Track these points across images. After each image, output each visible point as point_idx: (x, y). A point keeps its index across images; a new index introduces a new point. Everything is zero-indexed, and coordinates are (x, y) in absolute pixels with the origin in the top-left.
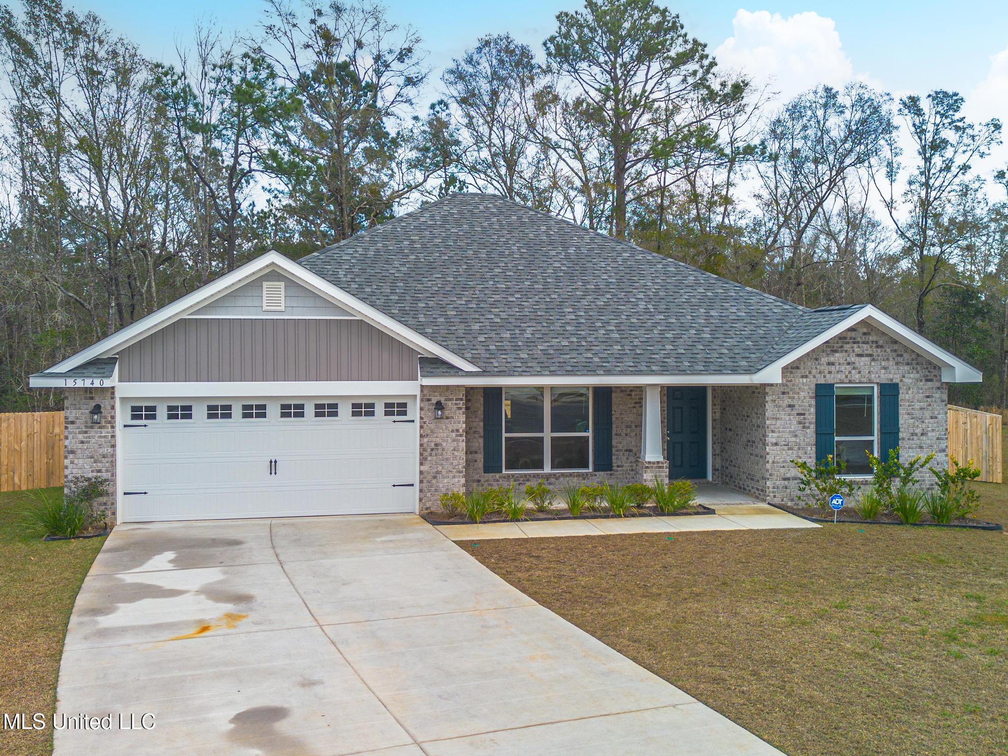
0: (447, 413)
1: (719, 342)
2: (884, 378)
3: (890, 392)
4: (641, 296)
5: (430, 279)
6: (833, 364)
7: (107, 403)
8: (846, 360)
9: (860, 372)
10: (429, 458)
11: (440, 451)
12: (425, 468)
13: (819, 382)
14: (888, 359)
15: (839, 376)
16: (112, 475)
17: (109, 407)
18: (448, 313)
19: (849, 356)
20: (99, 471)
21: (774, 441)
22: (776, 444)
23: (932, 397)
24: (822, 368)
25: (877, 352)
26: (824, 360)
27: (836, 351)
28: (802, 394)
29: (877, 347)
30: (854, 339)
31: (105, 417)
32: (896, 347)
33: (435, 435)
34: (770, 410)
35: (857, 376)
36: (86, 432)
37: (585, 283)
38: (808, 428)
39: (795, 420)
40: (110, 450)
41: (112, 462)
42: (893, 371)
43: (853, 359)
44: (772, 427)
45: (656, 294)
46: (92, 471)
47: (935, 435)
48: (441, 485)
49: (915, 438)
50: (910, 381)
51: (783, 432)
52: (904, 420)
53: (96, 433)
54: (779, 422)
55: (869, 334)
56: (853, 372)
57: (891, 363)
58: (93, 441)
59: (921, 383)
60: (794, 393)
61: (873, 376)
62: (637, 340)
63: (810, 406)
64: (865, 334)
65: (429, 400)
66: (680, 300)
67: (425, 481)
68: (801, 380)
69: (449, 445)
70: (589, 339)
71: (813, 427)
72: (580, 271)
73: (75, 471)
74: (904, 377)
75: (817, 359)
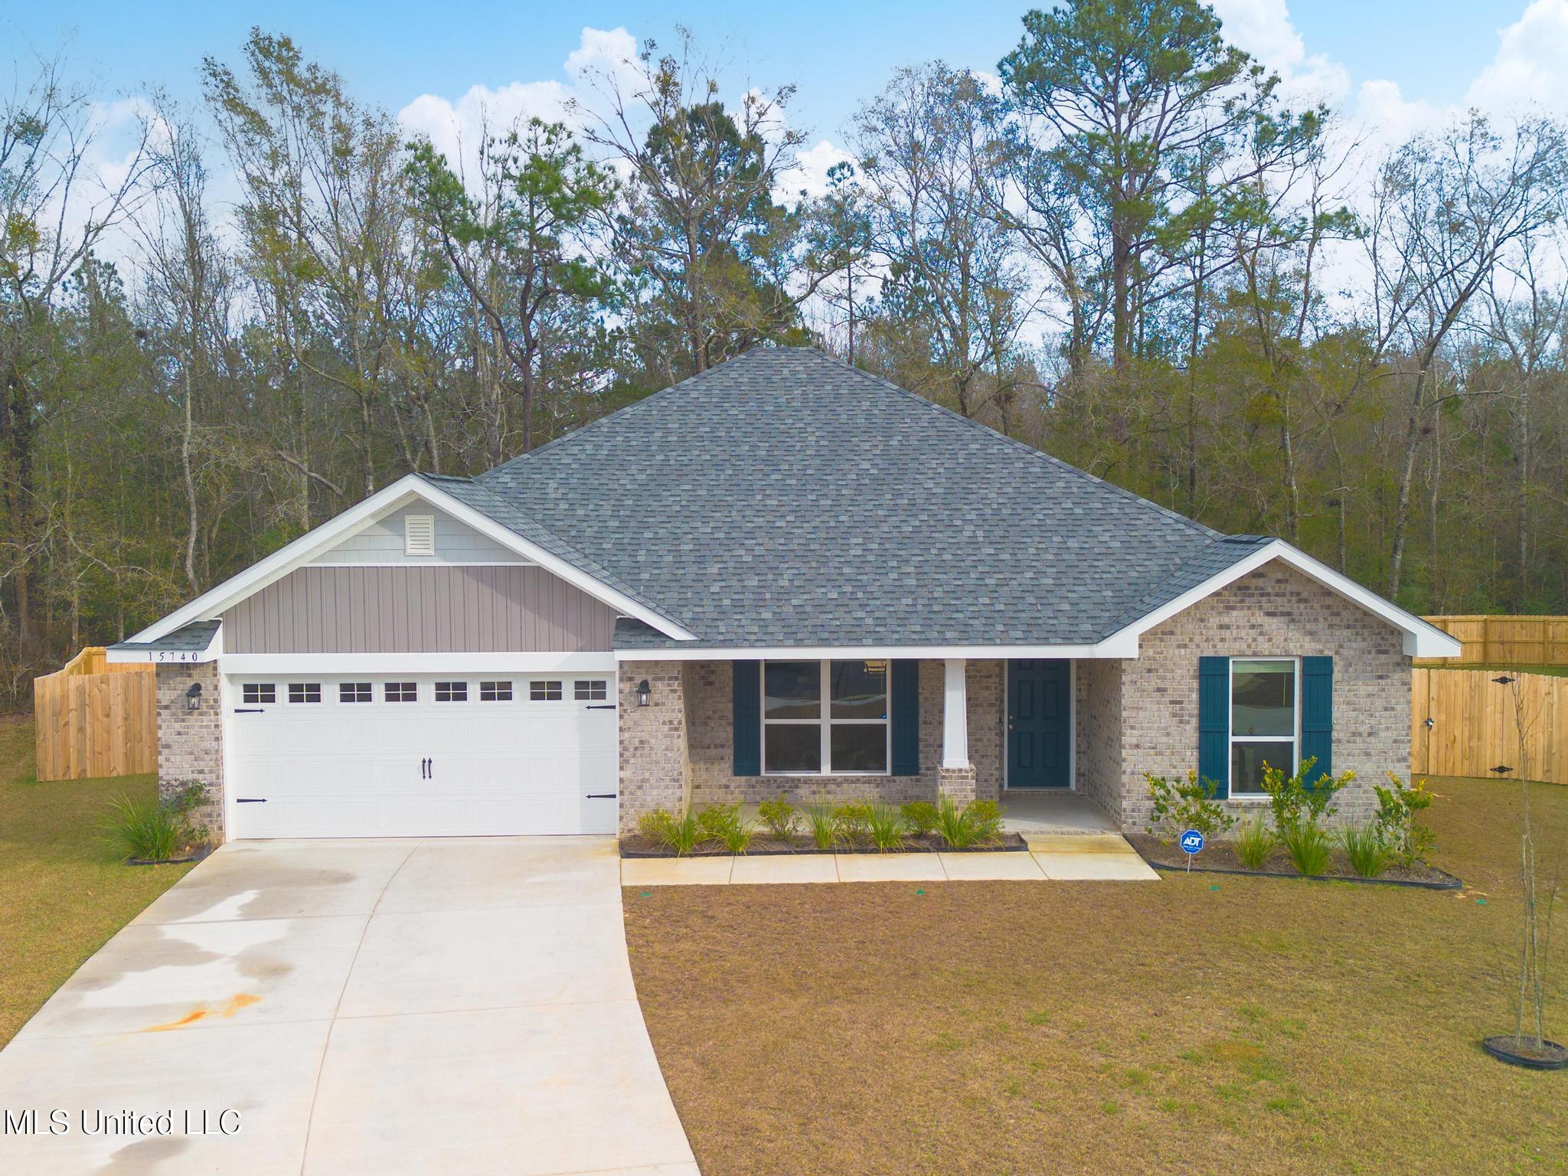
0: (656, 697)
1: (1063, 592)
2: (1310, 648)
3: (1318, 670)
4: (973, 516)
5: (673, 492)
6: (1228, 627)
7: (208, 682)
8: (1249, 621)
9: (1270, 640)
10: (632, 760)
11: (647, 751)
12: (626, 774)
13: (1205, 655)
14: (1316, 620)
15: (1237, 645)
16: (218, 777)
17: (211, 688)
18: (681, 548)
19: (1253, 615)
20: (201, 772)
21: (1134, 741)
22: (1137, 746)
23: (1387, 677)
24: (1211, 632)
25: (1298, 608)
26: (1214, 621)
27: (1233, 608)
28: (1179, 672)
29: (1299, 601)
30: (1262, 589)
31: (206, 701)
32: (1329, 601)
33: (640, 729)
34: (1128, 694)
35: (1267, 645)
36: (183, 721)
37: (899, 495)
38: (1188, 722)
39: (1166, 711)
40: (214, 744)
41: (216, 760)
42: (1323, 638)
43: (1259, 620)
44: (1131, 720)
45: (997, 512)
46: (193, 772)
47: (1392, 735)
48: (649, 799)
49: (1358, 739)
50: (1352, 652)
51: (1149, 728)
52: (1340, 712)
53: (196, 721)
54: (1141, 714)
55: (1287, 581)
56: (1260, 639)
57: (1321, 626)
58: (193, 732)
59: (1370, 657)
60: (1166, 670)
61: (1291, 645)
62: (940, 589)
63: (1191, 690)
64: (1279, 581)
65: (631, 679)
66: (1029, 522)
67: (626, 793)
68: (1177, 651)
69: (658, 743)
70: (869, 589)
71: (1194, 722)
72: (895, 476)
73: (171, 771)
74: (1341, 646)
75: (1202, 620)
